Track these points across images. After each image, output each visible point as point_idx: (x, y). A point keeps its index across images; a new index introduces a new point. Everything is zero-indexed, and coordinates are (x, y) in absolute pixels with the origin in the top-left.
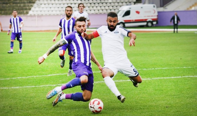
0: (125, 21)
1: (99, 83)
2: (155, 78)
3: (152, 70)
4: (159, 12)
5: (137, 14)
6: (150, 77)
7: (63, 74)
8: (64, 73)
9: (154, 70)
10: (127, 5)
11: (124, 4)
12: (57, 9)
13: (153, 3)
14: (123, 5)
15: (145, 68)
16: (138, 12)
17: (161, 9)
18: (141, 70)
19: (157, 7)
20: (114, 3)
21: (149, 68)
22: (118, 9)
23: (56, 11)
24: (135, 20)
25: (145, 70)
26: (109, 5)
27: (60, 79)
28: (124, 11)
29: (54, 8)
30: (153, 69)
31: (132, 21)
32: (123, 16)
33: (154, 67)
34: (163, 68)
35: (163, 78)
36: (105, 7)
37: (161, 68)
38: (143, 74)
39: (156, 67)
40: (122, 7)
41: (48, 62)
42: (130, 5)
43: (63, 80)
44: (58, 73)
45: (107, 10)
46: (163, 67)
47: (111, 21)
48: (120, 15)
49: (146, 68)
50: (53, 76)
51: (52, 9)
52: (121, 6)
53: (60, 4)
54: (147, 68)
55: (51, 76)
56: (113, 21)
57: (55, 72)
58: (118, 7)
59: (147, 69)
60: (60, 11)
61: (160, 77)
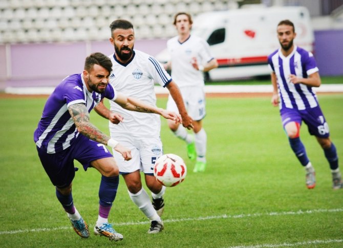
2: (304, 243)
3: (296, 216)
4: (317, 33)
5: (248, 39)
6: (289, 237)
7: (12, 232)
9: (302, 216)
11: (207, 6)
13: (297, 4)
15: (273, 211)
16: (250, 34)
17: (325, 23)
18: (262, 217)
19: (312, 16)
21: (287, 211)
24: (243, 59)
25: (273, 216)
26: (157, 10)
30: (300, 212)
31: (231, 62)
33: (304, 207)
34: (330, 211)
35: (331, 241)
36: (145, 17)
37: (326, 210)
38: (268, 230)
39: (310, 207)
42: (227, 10)
45: (151, 27)
46: (332, 208)
47: (122, 39)
49: (277, 211)
53: (3, 10)
54: (280, 211)
56: (125, 36)
59: (280, 214)
60: (2, 32)
61: (322, 238)
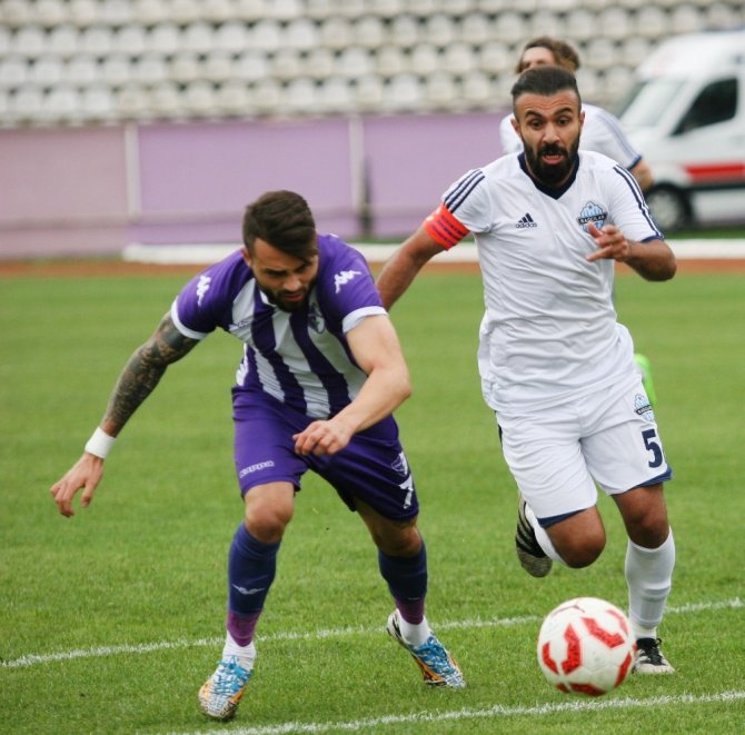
0: (694, 171)
1: (463, 720)
8: (156, 640)
10: (713, 29)
11: (686, 18)
12: (85, 72)
14: (672, 34)
20: (596, 13)
22: (633, 69)
23: (81, 90)
27: (121, 695)
28: (681, 84)
29: (67, 60)
32: (681, 129)
40: (668, 48)
41: (15, 544)
43: (150, 700)
44: (100, 641)
47: (538, 122)
48: (652, 122)
50: (55, 665)
51: (48, 72)
52: (653, 42)
53: (116, 29)
55: (38, 666)
56: (548, 113)
57: (79, 633)
58: (635, 50)
60: (116, 90)
